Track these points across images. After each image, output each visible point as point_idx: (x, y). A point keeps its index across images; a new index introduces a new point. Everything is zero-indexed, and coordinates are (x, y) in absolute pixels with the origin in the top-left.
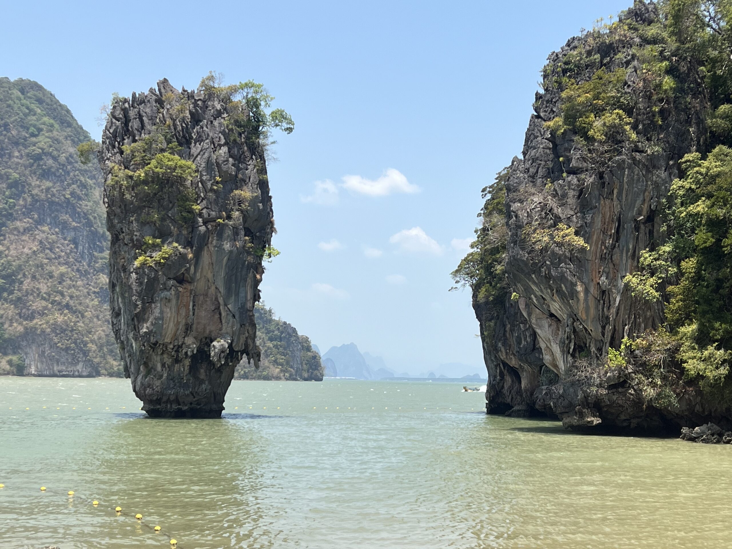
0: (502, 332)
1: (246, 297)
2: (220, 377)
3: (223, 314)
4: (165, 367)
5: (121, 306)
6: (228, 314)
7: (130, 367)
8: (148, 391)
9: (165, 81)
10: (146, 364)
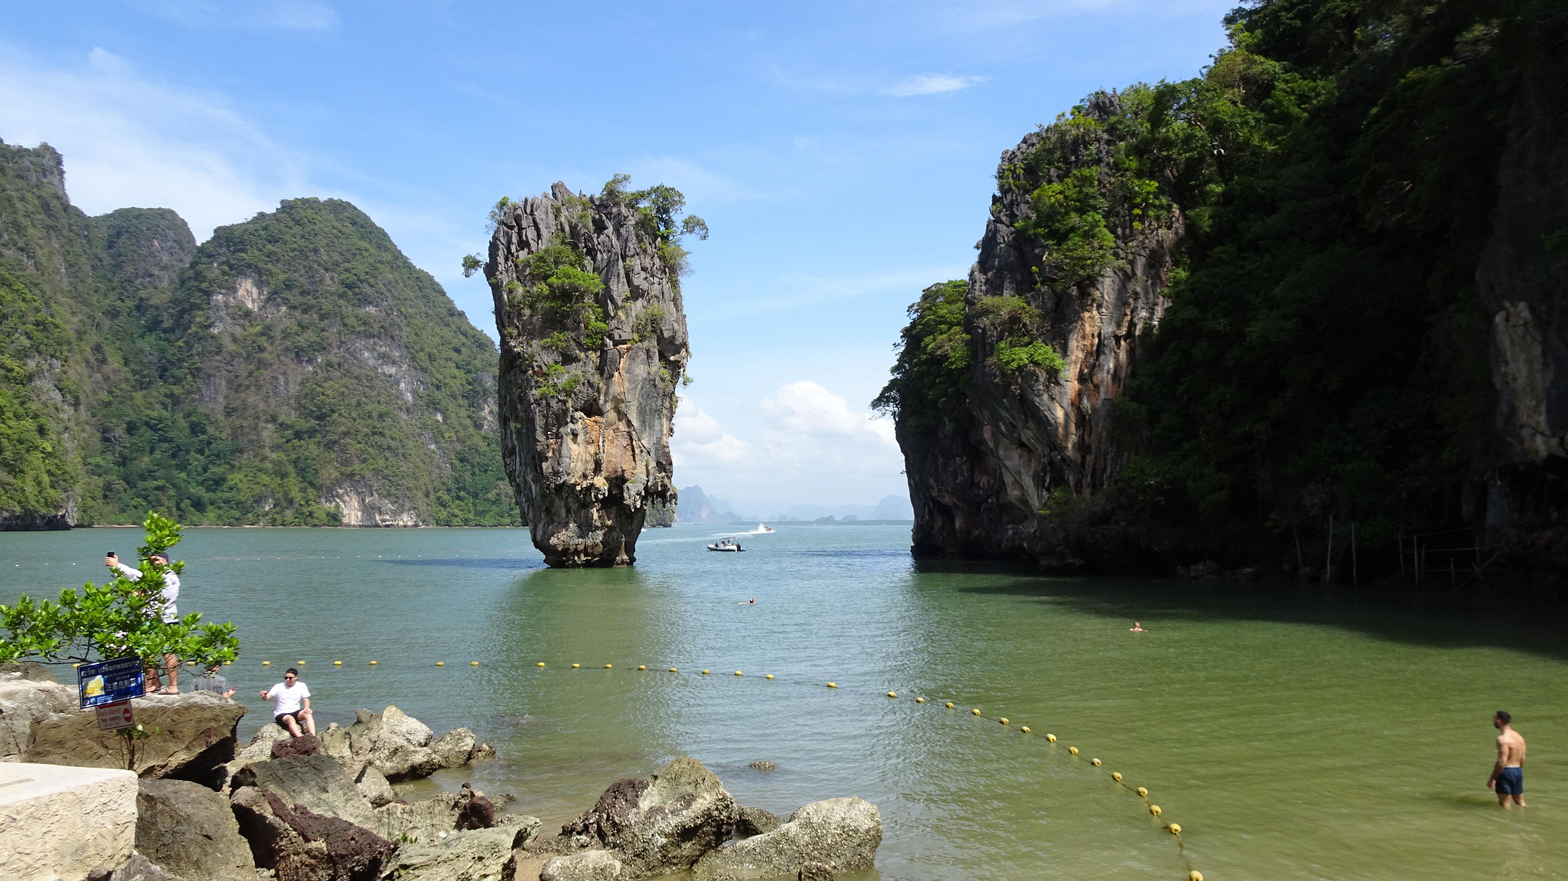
0: (933, 466)
1: (662, 431)
2: (631, 524)
3: (637, 451)
4: (570, 512)
5: (516, 443)
6: (642, 451)
7: (528, 514)
9: (559, 184)
10: (548, 511)
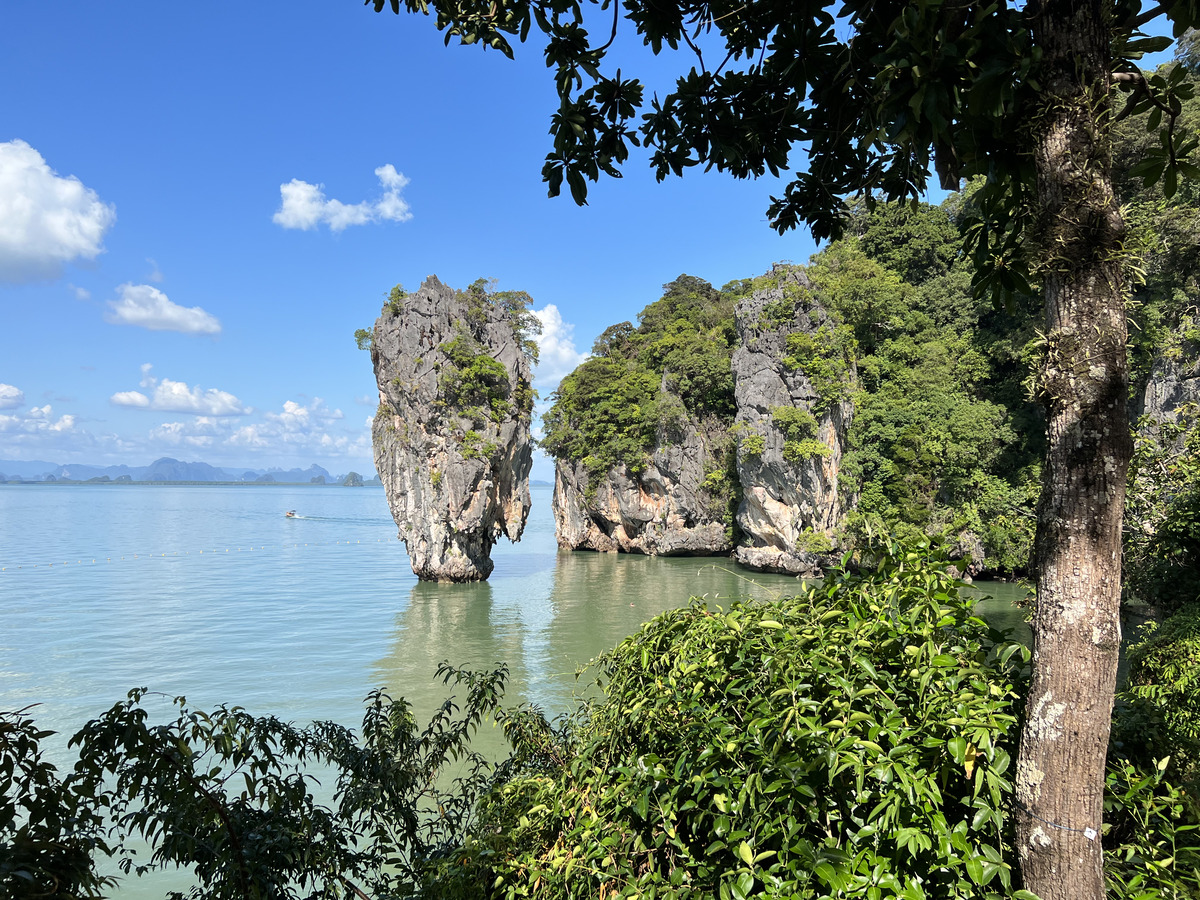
0: (604, 494)
8: (454, 570)
9: (435, 278)
